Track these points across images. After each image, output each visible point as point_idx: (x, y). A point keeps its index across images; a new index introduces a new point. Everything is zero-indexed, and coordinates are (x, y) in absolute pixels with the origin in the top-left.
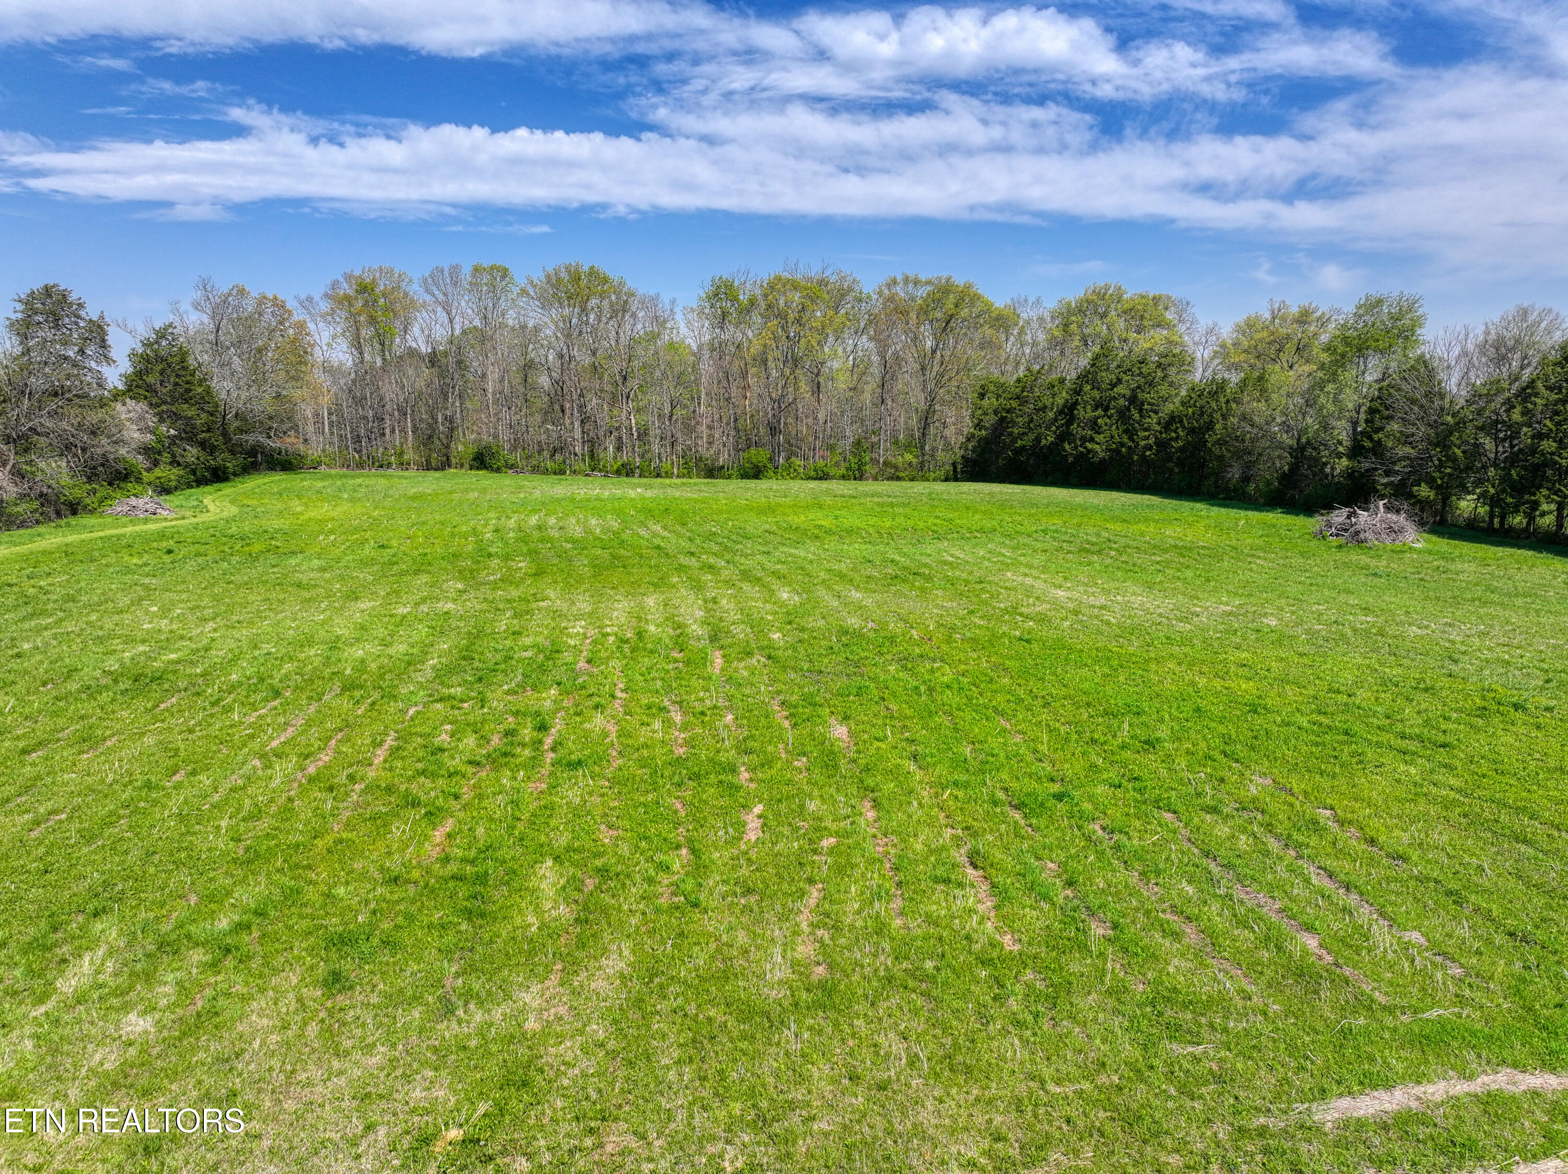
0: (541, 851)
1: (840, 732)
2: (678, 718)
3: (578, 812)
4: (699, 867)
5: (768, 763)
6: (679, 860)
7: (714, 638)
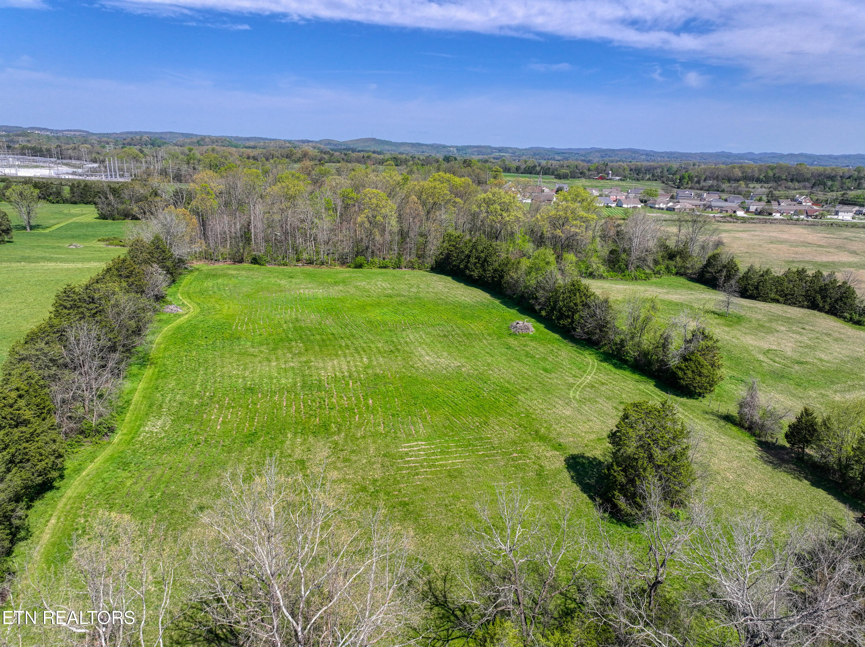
0: (331, 422)
1: (371, 402)
2: (345, 399)
3: (334, 416)
4: (351, 424)
5: (359, 408)
6: (348, 423)
7: (350, 377)
